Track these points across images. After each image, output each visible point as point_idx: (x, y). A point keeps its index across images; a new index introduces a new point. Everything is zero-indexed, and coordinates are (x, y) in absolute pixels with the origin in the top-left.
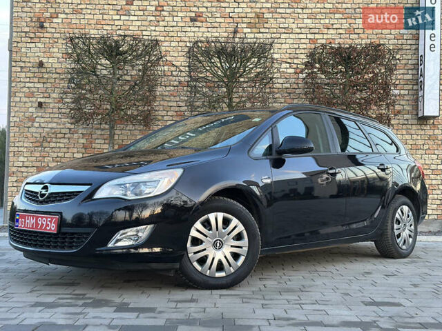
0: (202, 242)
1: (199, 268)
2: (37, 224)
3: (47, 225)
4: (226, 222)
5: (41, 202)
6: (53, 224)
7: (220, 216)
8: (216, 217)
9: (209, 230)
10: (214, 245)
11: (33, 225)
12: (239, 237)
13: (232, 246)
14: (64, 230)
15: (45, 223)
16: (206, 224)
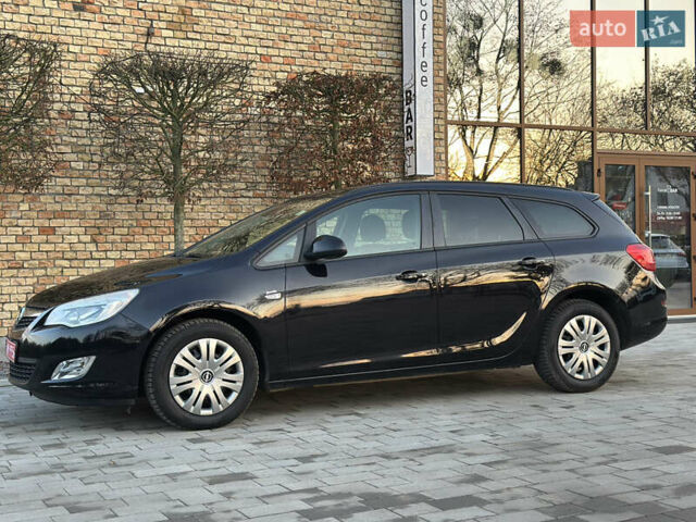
0: (187, 372)
1: (182, 403)
4: (220, 351)
7: (213, 342)
8: (208, 344)
9: (198, 358)
10: (203, 377)
12: (233, 370)
13: (223, 380)
16: (194, 350)
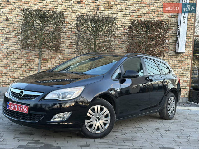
0: (91, 118)
1: (89, 129)
2: (18, 109)
3: (23, 109)
4: (102, 109)
5: (20, 98)
6: (26, 109)
7: (99, 107)
8: (97, 107)
9: (94, 113)
10: (96, 120)
11: (16, 109)
13: (103, 120)
14: (31, 112)
15: (22, 108)
16: (93, 110)
